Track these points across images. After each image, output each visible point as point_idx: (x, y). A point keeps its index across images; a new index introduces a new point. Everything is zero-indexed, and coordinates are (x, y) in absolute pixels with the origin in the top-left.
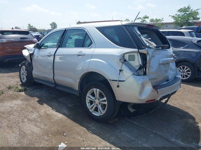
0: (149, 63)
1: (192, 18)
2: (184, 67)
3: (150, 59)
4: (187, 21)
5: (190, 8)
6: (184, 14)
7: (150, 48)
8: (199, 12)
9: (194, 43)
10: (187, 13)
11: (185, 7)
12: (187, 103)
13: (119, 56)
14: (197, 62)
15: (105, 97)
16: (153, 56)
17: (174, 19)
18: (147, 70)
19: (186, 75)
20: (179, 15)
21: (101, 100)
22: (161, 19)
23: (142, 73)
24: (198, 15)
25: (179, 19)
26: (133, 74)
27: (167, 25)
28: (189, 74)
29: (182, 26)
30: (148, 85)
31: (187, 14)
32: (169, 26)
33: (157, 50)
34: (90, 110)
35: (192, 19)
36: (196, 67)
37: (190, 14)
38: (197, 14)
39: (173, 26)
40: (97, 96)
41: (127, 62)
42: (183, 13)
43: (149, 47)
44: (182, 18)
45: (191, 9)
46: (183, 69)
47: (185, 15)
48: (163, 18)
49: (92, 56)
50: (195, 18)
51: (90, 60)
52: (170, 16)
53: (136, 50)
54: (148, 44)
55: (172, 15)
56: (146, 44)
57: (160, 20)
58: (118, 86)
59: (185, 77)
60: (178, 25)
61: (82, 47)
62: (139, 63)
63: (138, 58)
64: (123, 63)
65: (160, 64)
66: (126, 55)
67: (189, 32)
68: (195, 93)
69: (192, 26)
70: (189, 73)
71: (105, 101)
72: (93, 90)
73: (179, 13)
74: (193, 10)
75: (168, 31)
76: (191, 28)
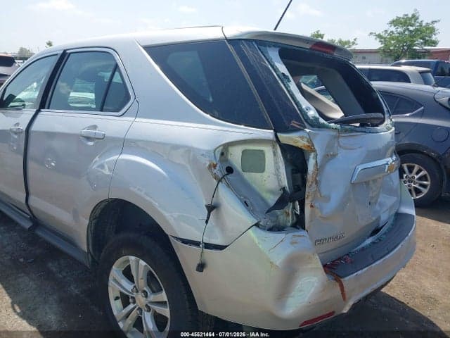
0: (314, 184)
1: (422, 41)
2: (413, 167)
3: (319, 170)
4: (409, 47)
6: (404, 31)
7: (321, 126)
8: (436, 28)
9: (440, 104)
11: (406, 15)
12: (427, 283)
13: (208, 152)
14: (447, 155)
15: (164, 292)
16: (329, 157)
17: (380, 41)
18: (307, 209)
19: (415, 189)
20: (392, 32)
21: (152, 298)
22: (352, 40)
23: (290, 220)
24: (435, 34)
25: (392, 42)
26: (257, 225)
27: (365, 55)
28: (425, 186)
29: (398, 58)
30: (310, 266)
31: (411, 31)
32: (369, 57)
33: (346, 131)
34: (121, 325)
35: (422, 43)
36: (445, 167)
37: (417, 30)
38: (431, 33)
39: (378, 57)
40: (141, 282)
41: (239, 174)
42: (400, 30)
43: (314, 124)
44: (398, 41)
46: (411, 172)
47: (406, 33)
48: (355, 40)
49: (125, 144)
50: (428, 40)
51: (115, 157)
53: (268, 134)
54: (312, 113)
55: (377, 33)
56: (304, 114)
57: (349, 42)
58: (201, 267)
59: (414, 194)
60: (390, 55)
61: (102, 110)
62: (279, 180)
63: (276, 163)
64: (220, 181)
65: (353, 185)
66: (231, 149)
67: (421, 73)
68: (444, 245)
69: (419, 58)
70: (425, 183)
71: (162, 304)
72: (128, 261)
73: (393, 29)
74: (424, 24)
75: (370, 70)
76: (421, 62)
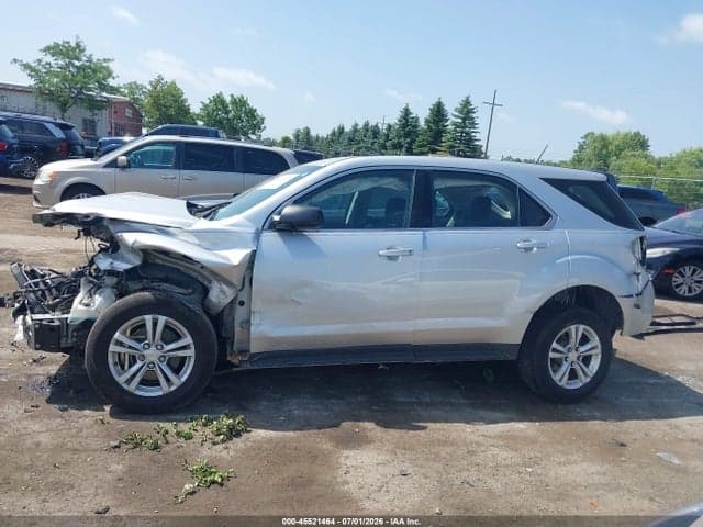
5: (83, 51)
6: (68, 66)
8: (113, 69)
10: (77, 63)
11: (68, 43)
20: (49, 64)
24: (112, 77)
31: (78, 68)
35: (98, 88)
38: (108, 75)
45: (87, 53)
47: (72, 69)
50: (104, 84)
52: (15, 61)
74: (94, 59)
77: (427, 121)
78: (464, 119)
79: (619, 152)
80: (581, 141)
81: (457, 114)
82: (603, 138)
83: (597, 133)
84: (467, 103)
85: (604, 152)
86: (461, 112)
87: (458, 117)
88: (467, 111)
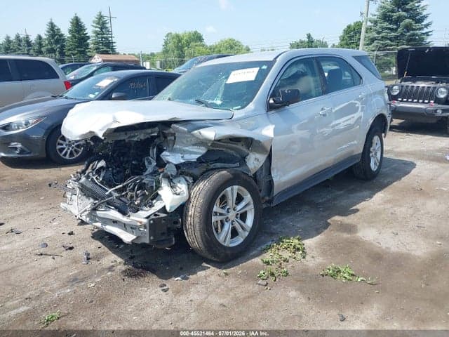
77: (70, 31)
78: (101, 29)
79: (188, 44)
80: (166, 39)
81: (95, 25)
82: (178, 36)
83: (173, 33)
84: (100, 17)
85: (180, 44)
86: (98, 24)
87: (96, 27)
88: (102, 23)
